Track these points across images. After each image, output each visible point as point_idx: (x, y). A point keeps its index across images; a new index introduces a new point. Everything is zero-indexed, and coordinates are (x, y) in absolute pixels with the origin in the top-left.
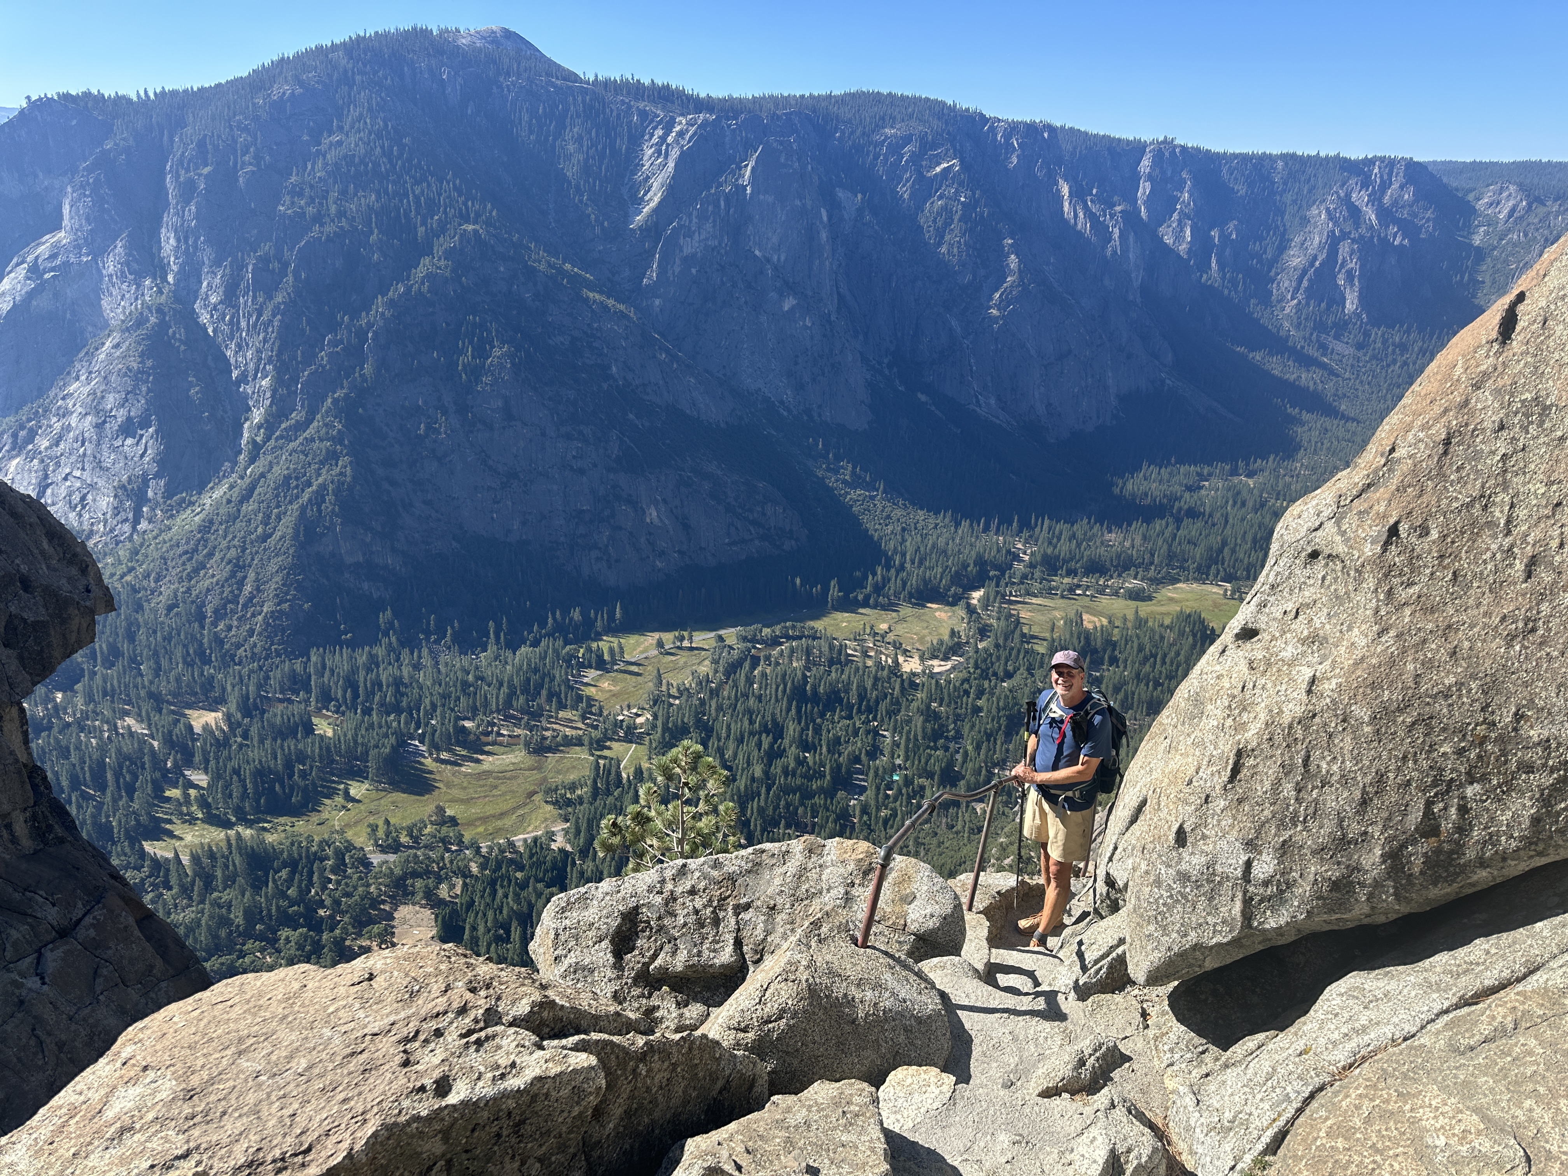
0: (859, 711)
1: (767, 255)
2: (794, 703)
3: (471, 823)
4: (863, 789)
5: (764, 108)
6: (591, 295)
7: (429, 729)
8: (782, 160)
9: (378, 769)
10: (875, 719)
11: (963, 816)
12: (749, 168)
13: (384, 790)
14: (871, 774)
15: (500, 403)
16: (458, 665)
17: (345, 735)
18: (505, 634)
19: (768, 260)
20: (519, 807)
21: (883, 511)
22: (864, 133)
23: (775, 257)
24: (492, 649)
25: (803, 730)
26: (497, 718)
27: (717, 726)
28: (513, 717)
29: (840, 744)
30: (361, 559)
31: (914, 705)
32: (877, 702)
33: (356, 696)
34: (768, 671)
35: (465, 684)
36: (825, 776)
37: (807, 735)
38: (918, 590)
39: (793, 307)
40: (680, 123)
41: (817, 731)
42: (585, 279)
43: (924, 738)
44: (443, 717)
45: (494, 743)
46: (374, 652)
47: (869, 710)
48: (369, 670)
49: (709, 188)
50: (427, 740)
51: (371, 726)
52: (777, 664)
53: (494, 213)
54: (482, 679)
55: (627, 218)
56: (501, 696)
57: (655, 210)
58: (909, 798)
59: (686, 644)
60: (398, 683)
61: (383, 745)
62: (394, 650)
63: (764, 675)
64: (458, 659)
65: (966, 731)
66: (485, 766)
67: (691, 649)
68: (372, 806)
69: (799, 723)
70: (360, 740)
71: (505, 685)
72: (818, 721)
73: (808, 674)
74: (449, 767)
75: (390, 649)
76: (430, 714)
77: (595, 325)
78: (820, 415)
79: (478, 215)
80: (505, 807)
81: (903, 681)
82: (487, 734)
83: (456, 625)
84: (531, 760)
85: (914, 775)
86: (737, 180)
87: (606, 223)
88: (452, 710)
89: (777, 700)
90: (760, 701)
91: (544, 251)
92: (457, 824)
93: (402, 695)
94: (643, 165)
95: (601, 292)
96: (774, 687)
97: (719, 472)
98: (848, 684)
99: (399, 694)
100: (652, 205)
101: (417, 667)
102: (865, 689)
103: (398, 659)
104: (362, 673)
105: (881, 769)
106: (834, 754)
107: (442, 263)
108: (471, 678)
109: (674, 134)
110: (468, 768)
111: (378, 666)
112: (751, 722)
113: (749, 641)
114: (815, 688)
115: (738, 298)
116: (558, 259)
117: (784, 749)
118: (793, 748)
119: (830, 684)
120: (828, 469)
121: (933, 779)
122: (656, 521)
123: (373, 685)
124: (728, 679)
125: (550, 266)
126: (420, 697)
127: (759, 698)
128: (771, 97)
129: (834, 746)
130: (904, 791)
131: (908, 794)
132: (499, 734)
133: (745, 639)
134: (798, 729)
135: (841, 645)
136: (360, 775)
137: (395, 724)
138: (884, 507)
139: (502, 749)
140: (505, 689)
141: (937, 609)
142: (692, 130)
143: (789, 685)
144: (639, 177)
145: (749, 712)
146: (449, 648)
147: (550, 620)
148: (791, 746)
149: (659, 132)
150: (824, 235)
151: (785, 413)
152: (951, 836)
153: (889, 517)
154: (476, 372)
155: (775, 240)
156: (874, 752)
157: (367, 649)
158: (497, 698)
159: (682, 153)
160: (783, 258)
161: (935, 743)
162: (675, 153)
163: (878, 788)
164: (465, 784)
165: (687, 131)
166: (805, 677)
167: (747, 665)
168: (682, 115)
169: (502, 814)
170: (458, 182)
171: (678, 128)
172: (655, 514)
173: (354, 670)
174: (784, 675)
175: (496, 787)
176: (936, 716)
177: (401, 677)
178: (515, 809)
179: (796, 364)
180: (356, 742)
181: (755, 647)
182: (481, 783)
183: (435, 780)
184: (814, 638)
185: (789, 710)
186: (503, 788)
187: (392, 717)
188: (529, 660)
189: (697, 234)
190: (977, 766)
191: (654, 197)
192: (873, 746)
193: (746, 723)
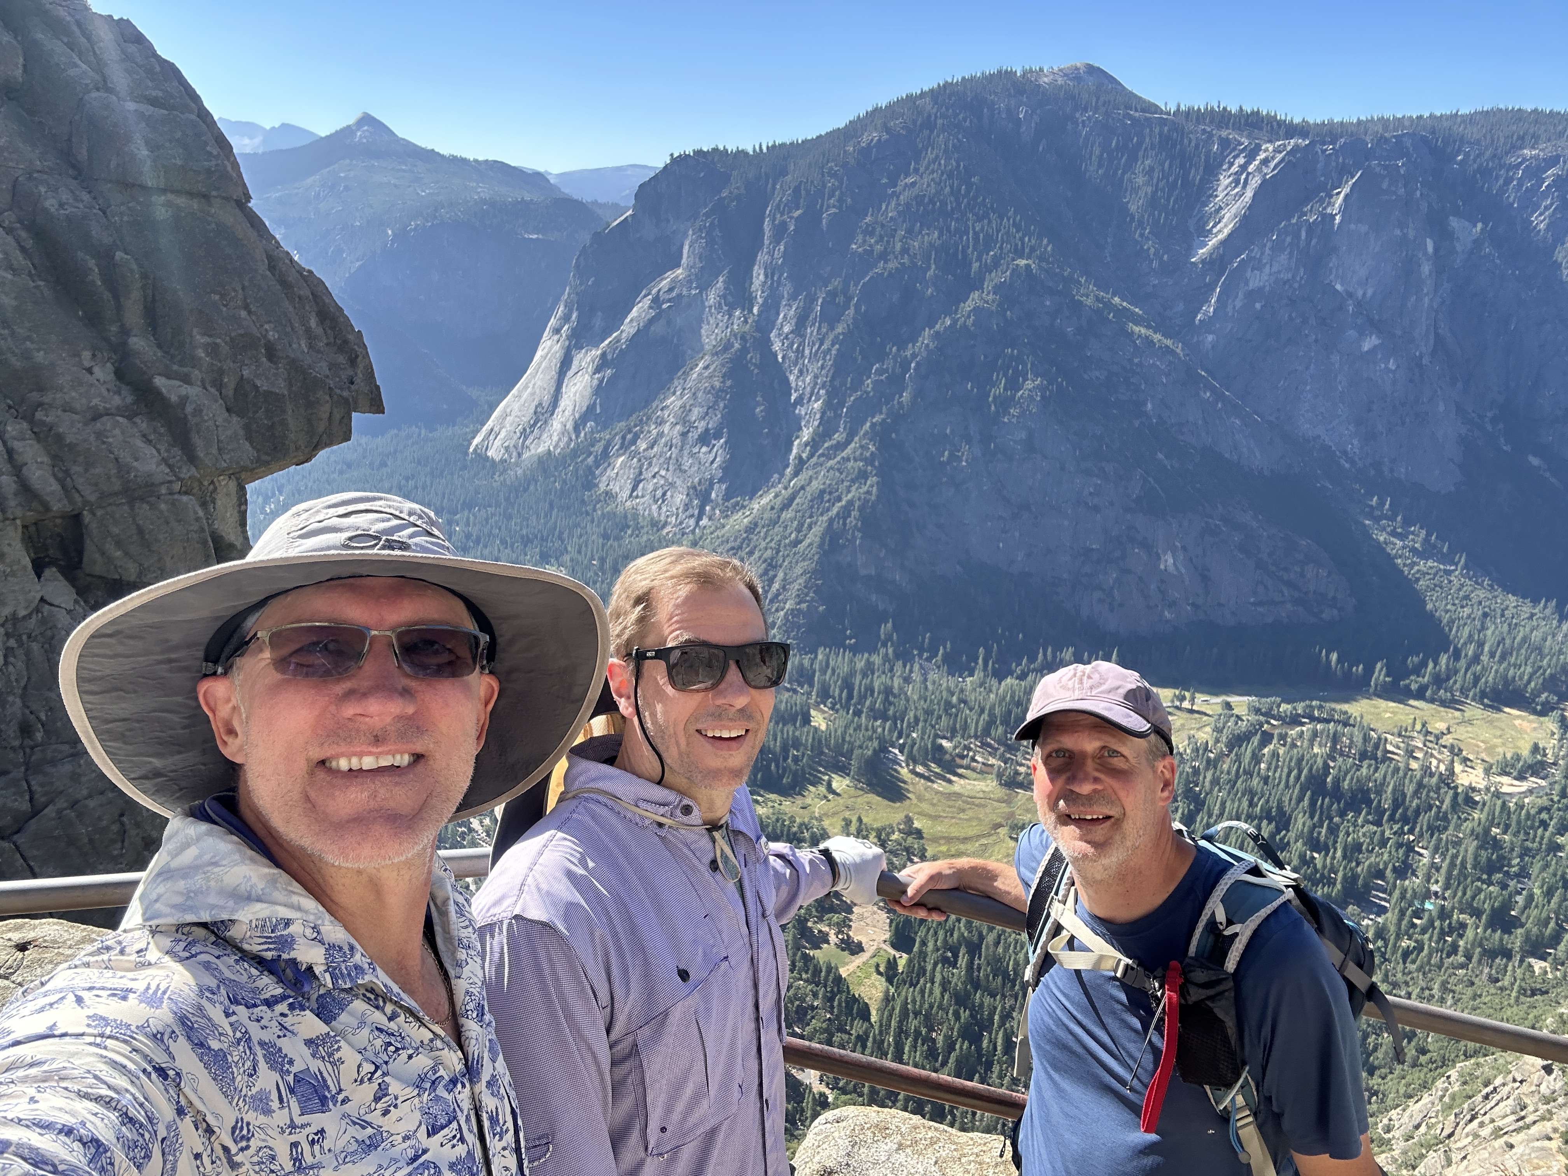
0: (1392, 818)
1: (1351, 290)
2: (1309, 793)
3: (935, 840)
4: (1382, 910)
5: (1369, 132)
6: (1137, 329)
7: (909, 741)
8: (1385, 186)
9: (859, 768)
10: (1411, 831)
11: (1514, 971)
12: (1342, 195)
13: (862, 789)
14: (1397, 894)
15: (1023, 435)
16: (945, 685)
17: (836, 731)
18: (993, 663)
19: (1350, 295)
20: (983, 836)
21: (1460, 590)
22: (1495, 156)
23: (1360, 293)
24: (978, 675)
25: (1314, 826)
26: (974, 744)
27: (1210, 800)
28: (989, 745)
29: (1360, 852)
30: (873, 573)
31: (1467, 826)
32: (1417, 813)
33: (850, 697)
34: (1281, 752)
35: (948, 705)
36: (1334, 884)
37: (1319, 833)
38: (1494, 690)
39: (1375, 347)
40: (1266, 150)
41: (1333, 831)
42: (1133, 314)
43: (1474, 867)
44: (924, 733)
45: (968, 767)
46: (872, 660)
47: (1405, 820)
48: (865, 675)
49: (1289, 217)
50: (906, 751)
51: (858, 728)
52: (1294, 745)
53: (1049, 249)
54: (965, 702)
55: (1190, 251)
56: (981, 722)
57: (1223, 243)
58: (1443, 934)
59: (1186, 704)
60: (888, 691)
61: (867, 747)
62: (889, 661)
63: (1275, 755)
64: (945, 679)
65: (1535, 870)
66: (956, 788)
67: (1192, 711)
68: (850, 802)
69: (1312, 817)
70: (848, 738)
71: (987, 712)
72: (1336, 819)
73: (1332, 764)
74: (922, 781)
75: (886, 659)
76: (913, 726)
77: (1136, 361)
78: (1392, 470)
79: (1033, 249)
80: (971, 833)
81: (1456, 794)
82: (963, 757)
83: (948, 645)
84: (1001, 792)
85: (1453, 908)
86: (1325, 209)
87: (1166, 257)
88: (933, 727)
89: (1287, 786)
90: (1266, 783)
91: (1095, 285)
92: (922, 838)
93: (890, 704)
94: (1216, 196)
95: (1148, 327)
96: (1286, 770)
97: (1255, 524)
98: (1382, 784)
99: (887, 702)
100: (1221, 237)
101: (907, 680)
102: (1404, 795)
103: (891, 670)
104: (858, 677)
105: (1410, 892)
106: (1350, 861)
107: (991, 297)
108: (954, 699)
109: (1257, 162)
110: (939, 786)
111: (873, 673)
112: (1251, 804)
113: (1262, 714)
114: (1337, 782)
115: (1307, 336)
116: (1107, 293)
117: (1288, 843)
118: (1299, 844)
119: (1358, 781)
120: (1394, 534)
121: (1479, 917)
122: (1171, 569)
123: (866, 689)
124: (1230, 751)
125: (1098, 299)
126: (906, 709)
127: (1266, 780)
128: (1381, 119)
129: (1352, 852)
130: (1437, 924)
131: (1442, 929)
132: (973, 760)
133: (1258, 711)
134: (1309, 823)
135: (1379, 738)
136: (842, 770)
137: (880, 730)
138: (1462, 585)
139: (974, 775)
140: (985, 716)
141: (1518, 717)
142: (1279, 157)
143: (1305, 772)
144: (1210, 208)
145: (1251, 793)
146: (939, 667)
147: (1040, 656)
148: (1296, 841)
149: (1241, 160)
150: (1426, 269)
151: (1347, 465)
152: (1493, 991)
153: (1467, 597)
154: (1004, 404)
155: (1363, 272)
156: (1404, 870)
157: (866, 655)
158: (977, 723)
159: (1264, 182)
160: (1370, 292)
161: (1490, 875)
162: (1255, 182)
163: (1402, 913)
164: (935, 801)
165: (1273, 158)
166: (1326, 767)
167: (1256, 740)
168: (1270, 141)
169: (966, 839)
170: (1019, 217)
171: (1262, 156)
172: (1171, 561)
173: (852, 673)
174: (1300, 760)
175: (963, 811)
176: (1496, 844)
177: (892, 687)
178: (979, 837)
179: (1370, 410)
180: (844, 739)
181: (1268, 723)
182: (951, 803)
183: (908, 791)
184: (1346, 724)
185: (1300, 799)
186: (970, 814)
187: (879, 722)
188: (1013, 692)
189: (1268, 266)
190: (1544, 915)
191: (1223, 229)
192: (1404, 862)
193: (1245, 803)
